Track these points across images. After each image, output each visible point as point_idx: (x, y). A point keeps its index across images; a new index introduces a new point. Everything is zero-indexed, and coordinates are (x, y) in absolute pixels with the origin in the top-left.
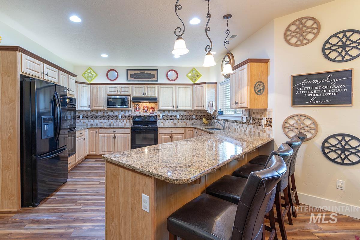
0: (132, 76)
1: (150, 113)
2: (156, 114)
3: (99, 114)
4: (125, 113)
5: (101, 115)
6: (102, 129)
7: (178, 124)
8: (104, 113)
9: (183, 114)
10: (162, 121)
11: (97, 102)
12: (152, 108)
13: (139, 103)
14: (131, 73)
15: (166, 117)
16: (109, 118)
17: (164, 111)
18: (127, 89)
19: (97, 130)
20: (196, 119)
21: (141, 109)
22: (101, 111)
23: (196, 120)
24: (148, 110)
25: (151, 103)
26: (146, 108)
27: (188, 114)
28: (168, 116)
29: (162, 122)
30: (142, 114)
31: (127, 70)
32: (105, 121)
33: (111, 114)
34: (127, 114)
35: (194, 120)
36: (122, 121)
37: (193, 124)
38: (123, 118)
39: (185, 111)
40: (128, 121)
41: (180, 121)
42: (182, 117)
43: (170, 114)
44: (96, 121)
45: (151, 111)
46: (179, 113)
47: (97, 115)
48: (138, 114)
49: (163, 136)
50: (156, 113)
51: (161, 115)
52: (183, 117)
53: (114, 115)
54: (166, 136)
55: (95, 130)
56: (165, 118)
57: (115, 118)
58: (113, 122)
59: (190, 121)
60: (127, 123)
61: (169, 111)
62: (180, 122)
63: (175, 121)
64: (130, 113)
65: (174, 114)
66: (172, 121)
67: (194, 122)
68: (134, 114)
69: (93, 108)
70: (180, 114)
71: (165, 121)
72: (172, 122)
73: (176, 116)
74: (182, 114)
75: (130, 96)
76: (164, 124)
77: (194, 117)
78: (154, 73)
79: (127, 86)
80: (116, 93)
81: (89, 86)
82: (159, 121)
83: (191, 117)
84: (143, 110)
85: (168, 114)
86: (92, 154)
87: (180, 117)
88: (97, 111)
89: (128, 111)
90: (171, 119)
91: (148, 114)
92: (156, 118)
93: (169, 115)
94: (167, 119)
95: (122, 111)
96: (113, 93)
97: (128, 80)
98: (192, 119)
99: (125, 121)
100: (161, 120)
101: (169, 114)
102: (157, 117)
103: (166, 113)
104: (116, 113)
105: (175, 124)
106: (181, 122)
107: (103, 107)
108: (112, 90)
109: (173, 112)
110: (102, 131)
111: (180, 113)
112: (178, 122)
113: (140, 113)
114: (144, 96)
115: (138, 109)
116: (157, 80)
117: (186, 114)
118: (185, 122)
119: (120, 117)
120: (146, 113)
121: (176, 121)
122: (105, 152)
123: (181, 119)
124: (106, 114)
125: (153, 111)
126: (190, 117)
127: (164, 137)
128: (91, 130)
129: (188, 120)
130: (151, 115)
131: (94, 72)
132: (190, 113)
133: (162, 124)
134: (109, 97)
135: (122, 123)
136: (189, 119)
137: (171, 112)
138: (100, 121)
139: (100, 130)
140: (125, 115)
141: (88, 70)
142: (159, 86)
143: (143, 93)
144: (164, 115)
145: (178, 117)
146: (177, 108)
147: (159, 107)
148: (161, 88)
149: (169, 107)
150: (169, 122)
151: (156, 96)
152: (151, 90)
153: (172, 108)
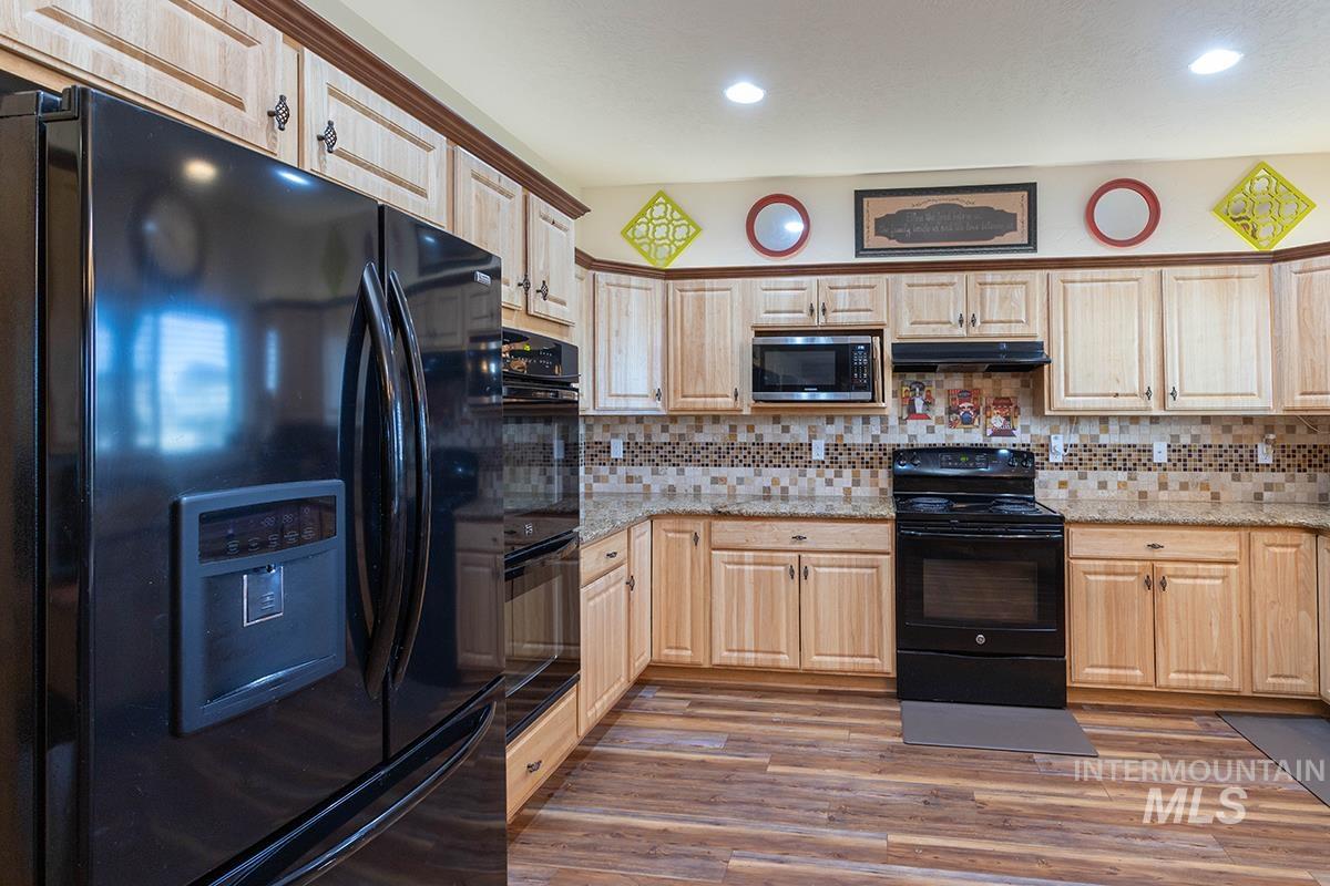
0: (884, 226)
1: (989, 432)
2: (1026, 439)
3: (710, 435)
4: (848, 429)
5: (719, 440)
6: (728, 524)
7: (1163, 495)
8: (733, 429)
9: (1195, 438)
10: (1065, 475)
11: (700, 371)
12: (1002, 403)
13: (929, 376)
14: (876, 209)
15: (1085, 456)
16: (760, 455)
17: (1071, 418)
18: (863, 298)
19: (700, 526)
20: (1277, 466)
21: (940, 406)
22: (716, 419)
23: (1281, 477)
24: (977, 412)
25: (997, 376)
26: (966, 405)
27: (1227, 440)
28: (1100, 451)
29: (1063, 484)
30: (941, 436)
31: (860, 196)
32: (740, 471)
33: (770, 433)
34: (858, 436)
35: (1267, 477)
36: (830, 473)
37: (1258, 496)
38: (839, 455)
39: (1206, 420)
40: (865, 473)
41: (1174, 477)
42: (1183, 458)
43: (1111, 438)
44: (695, 475)
45: (998, 421)
46: (1167, 430)
47: (700, 438)
48: (920, 433)
49: (1096, 573)
50: (1025, 429)
51: (1058, 443)
52: (1195, 455)
53: (786, 439)
54: (1116, 574)
55: (689, 525)
56: (1078, 460)
57: (794, 455)
58: (784, 476)
59: (1236, 478)
60: (856, 483)
61: (1104, 420)
62: (1174, 486)
63: (1142, 474)
64: (875, 429)
65: (1134, 436)
66: (1122, 476)
67: (1269, 486)
68: (897, 438)
69: (677, 403)
70: (1175, 437)
71: (1083, 477)
72: (1122, 485)
73: (1148, 450)
74: (1185, 440)
75: (879, 333)
76: (1073, 494)
77: (1265, 456)
78: (1015, 204)
79: (864, 279)
80: (801, 319)
81: (658, 284)
82: (1042, 475)
83: (1246, 456)
84: (950, 411)
85: (1097, 437)
86: (674, 659)
87: (1175, 456)
88: (699, 420)
89: (866, 420)
90: (1119, 464)
91: (976, 438)
92: (1023, 457)
93: (1101, 442)
94: (1095, 463)
95: (830, 420)
96: (783, 320)
97: (860, 249)
98: (1249, 464)
99: (847, 473)
100: (1057, 472)
101: (1104, 439)
102: (1031, 455)
103: (1088, 430)
104: (799, 432)
105: (1143, 495)
106: (1184, 486)
107: (731, 400)
108: (782, 304)
109: (1132, 427)
110: (726, 531)
111: (1175, 429)
112: (1163, 486)
113: (931, 430)
114: (961, 331)
115: (919, 409)
116: (1032, 243)
117: (1208, 435)
118: (1204, 486)
119: (818, 454)
120: (967, 430)
121: (1147, 480)
122: (747, 655)
123: (1180, 465)
124: (743, 437)
125: (1008, 418)
126: (1235, 457)
127: (1103, 578)
128: (668, 524)
129: (1226, 476)
130: (996, 441)
131: (684, 216)
132: (1238, 430)
133: (1063, 494)
134: (761, 341)
135: (829, 483)
136: (1231, 466)
137: (1114, 426)
138: (715, 472)
139: (719, 525)
140: (848, 439)
141: (652, 204)
142: (1056, 274)
143: (954, 319)
144: (1075, 439)
145: (1160, 454)
146: (1170, 403)
147: (1055, 394)
148: (1064, 287)
149: (1120, 398)
150: (1103, 485)
151: (1036, 332)
152: (1003, 299)
153: (1139, 403)
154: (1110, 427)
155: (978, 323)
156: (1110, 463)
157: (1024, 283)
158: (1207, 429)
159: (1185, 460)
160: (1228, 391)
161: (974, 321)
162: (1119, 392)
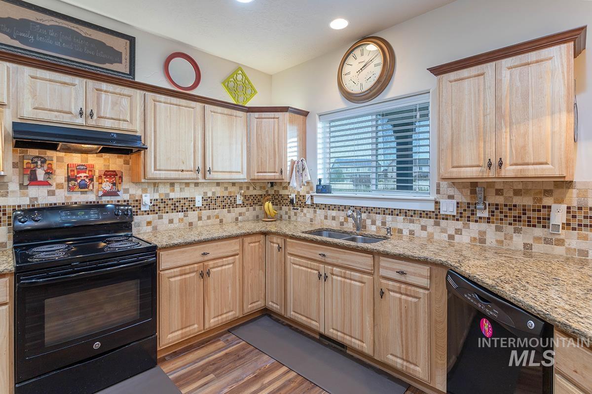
1: (101, 193)
2: (126, 197)
7: (200, 223)
9: (214, 193)
10: (150, 217)
12: (110, 174)
13: (50, 153)
15: (162, 205)
17: (155, 184)
20: (243, 205)
21: (60, 176)
23: (244, 209)
24: (92, 180)
25: (106, 156)
26: (83, 175)
27: (226, 194)
28: (170, 202)
29: (149, 223)
30: (61, 197)
35: (240, 210)
37: (237, 219)
41: (205, 213)
43: (176, 195)
45: (107, 186)
46: (201, 190)
48: (41, 196)
50: (126, 191)
51: (146, 199)
52: (213, 202)
56: (157, 208)
59: (229, 212)
61: (172, 184)
62: (204, 218)
63: (190, 213)
65: (187, 193)
66: (181, 215)
67: (240, 214)
68: (20, 200)
70: (205, 193)
71: (160, 218)
72: (181, 220)
73: (193, 200)
74: (210, 194)
76: (155, 228)
77: (239, 201)
78: (121, 46)
82: (137, 219)
83: (233, 201)
84: (69, 179)
85: (168, 195)
87: (205, 203)
90: (180, 208)
91: (91, 198)
93: (171, 197)
94: (167, 209)
98: (233, 204)
100: (146, 216)
101: (172, 195)
102: (128, 207)
103: (164, 190)
105: (191, 224)
106: (209, 218)
109: (186, 188)
111: (205, 189)
112: (200, 218)
113: (52, 193)
114: (80, 121)
117: (219, 192)
118: (217, 217)
120: (82, 193)
121: (192, 216)
123: (207, 207)
125: (114, 184)
126: (229, 202)
129: (226, 210)
130: (105, 199)
132: (230, 188)
133: (149, 229)
136: (227, 206)
137: (177, 187)
142: (150, 95)
143: (75, 110)
144: (156, 196)
145: (199, 203)
146: (208, 176)
147: (148, 169)
148: (154, 103)
149: (184, 172)
150: (171, 221)
151: (136, 128)
152: (114, 104)
153: (192, 175)
154: (175, 189)
155: (95, 117)
156: (175, 209)
157: (130, 96)
158: (218, 188)
159: (209, 204)
160: (231, 170)
161: (91, 115)
162: (184, 169)
